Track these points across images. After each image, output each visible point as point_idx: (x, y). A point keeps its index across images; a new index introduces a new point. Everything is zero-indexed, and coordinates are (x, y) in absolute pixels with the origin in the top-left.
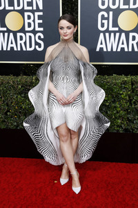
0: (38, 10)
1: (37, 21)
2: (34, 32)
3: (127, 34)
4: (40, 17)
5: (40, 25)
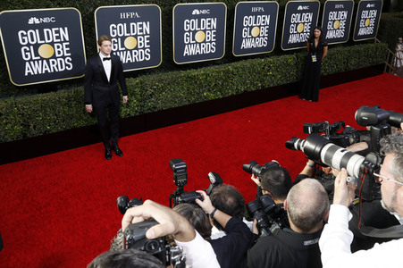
1: (65, 49)
3: (131, 51)
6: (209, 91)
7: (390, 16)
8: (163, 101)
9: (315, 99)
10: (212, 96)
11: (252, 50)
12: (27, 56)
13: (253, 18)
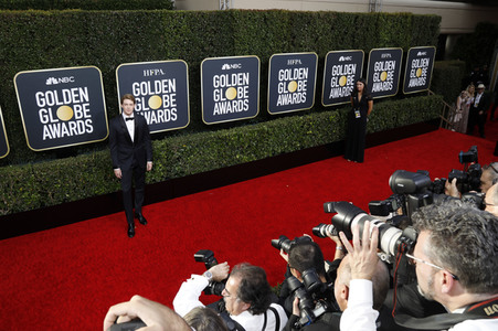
0: (85, 102)
1: (85, 111)
2: (84, 119)
4: (87, 108)
5: (88, 113)
6: (242, 153)
7: (445, 64)
8: (191, 165)
9: (361, 160)
10: (245, 159)
11: (290, 106)
12: (44, 119)
13: (289, 71)
